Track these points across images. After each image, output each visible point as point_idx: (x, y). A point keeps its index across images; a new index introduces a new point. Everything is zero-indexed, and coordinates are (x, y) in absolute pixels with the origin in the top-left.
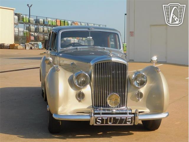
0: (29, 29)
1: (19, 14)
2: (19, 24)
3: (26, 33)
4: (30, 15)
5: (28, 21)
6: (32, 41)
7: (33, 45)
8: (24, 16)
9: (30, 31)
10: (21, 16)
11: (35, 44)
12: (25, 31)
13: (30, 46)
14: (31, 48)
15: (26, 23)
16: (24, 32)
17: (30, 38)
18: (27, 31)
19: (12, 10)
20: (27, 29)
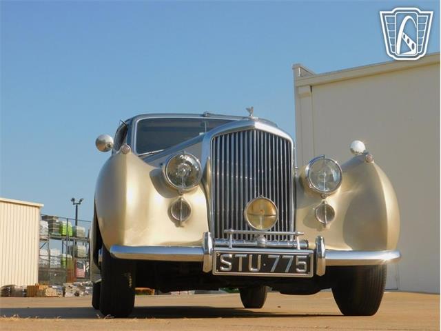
0: (73, 251)
1: (52, 217)
2: (51, 240)
3: (66, 261)
4: (78, 219)
5: (71, 234)
6: (80, 279)
7: (82, 288)
8: (63, 222)
9: (76, 256)
10: (57, 221)
11: (87, 285)
12: (64, 255)
13: (75, 289)
14: (77, 295)
15: (67, 238)
16: (61, 257)
17: (75, 272)
18: (68, 256)
19: (36, 207)
20: (68, 253)
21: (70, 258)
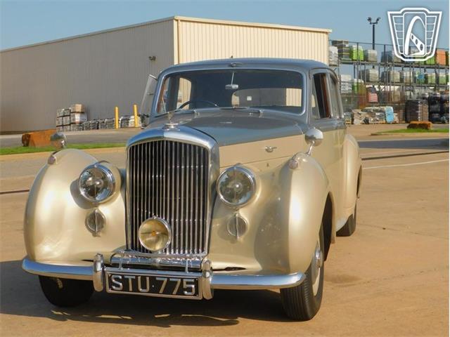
0: (365, 76)
1: (342, 42)
2: (340, 65)
3: (358, 86)
4: (375, 43)
5: (362, 58)
6: (373, 104)
7: (372, 114)
8: (354, 46)
9: (368, 81)
10: (347, 46)
11: (377, 111)
12: (356, 80)
13: (364, 115)
14: (366, 122)
15: (359, 63)
16: (352, 82)
17: (368, 97)
18: (360, 81)
19: (323, 32)
20: (360, 78)
21: (361, 83)
